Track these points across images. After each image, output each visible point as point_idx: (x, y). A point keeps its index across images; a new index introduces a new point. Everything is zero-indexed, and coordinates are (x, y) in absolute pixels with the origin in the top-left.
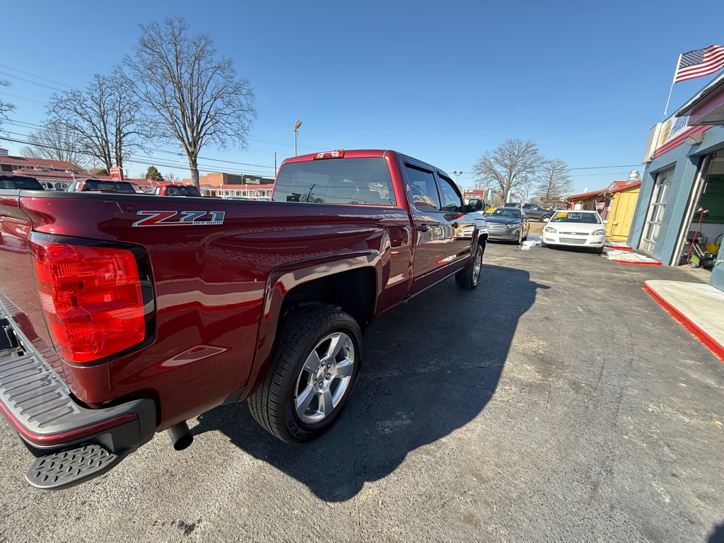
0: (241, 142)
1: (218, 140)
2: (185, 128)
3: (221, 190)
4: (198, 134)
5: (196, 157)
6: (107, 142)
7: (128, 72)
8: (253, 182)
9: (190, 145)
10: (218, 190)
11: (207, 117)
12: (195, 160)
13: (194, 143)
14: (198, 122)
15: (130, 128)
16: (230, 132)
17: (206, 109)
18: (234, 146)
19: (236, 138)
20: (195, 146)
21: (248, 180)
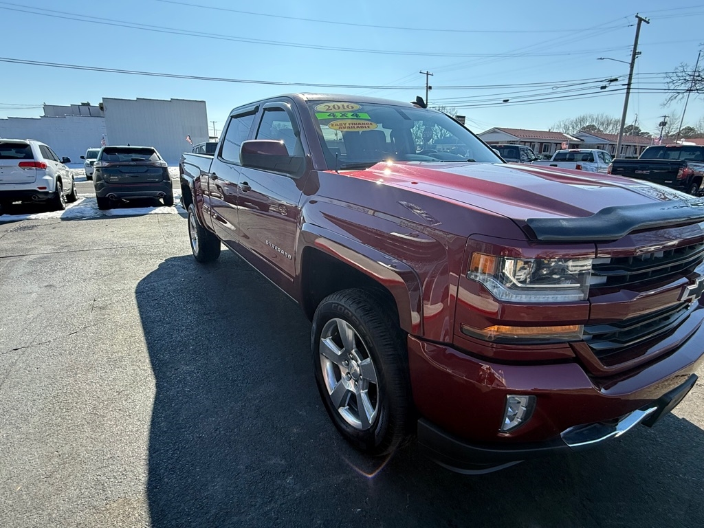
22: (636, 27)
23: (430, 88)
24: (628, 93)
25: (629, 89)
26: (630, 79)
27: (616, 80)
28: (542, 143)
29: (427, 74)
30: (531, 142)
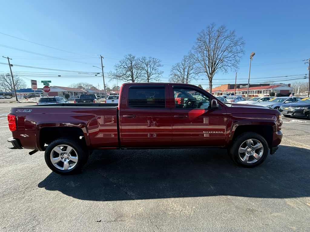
0: (235, 68)
1: (223, 70)
2: (209, 68)
3: (225, 92)
4: (214, 69)
5: (212, 79)
6: (184, 78)
7: (193, 52)
8: (244, 87)
9: (210, 74)
10: (223, 92)
11: (219, 61)
12: (211, 81)
13: (212, 73)
14: (215, 64)
15: (191, 72)
16: (230, 65)
17: (219, 57)
18: (231, 71)
19: (233, 67)
20: (212, 74)
21: (241, 86)
22: (101, 58)
23: (12, 65)
24: (104, 78)
25: (103, 76)
26: (103, 74)
27: (99, 73)
28: (75, 92)
29: (8, 58)
30: (71, 92)
